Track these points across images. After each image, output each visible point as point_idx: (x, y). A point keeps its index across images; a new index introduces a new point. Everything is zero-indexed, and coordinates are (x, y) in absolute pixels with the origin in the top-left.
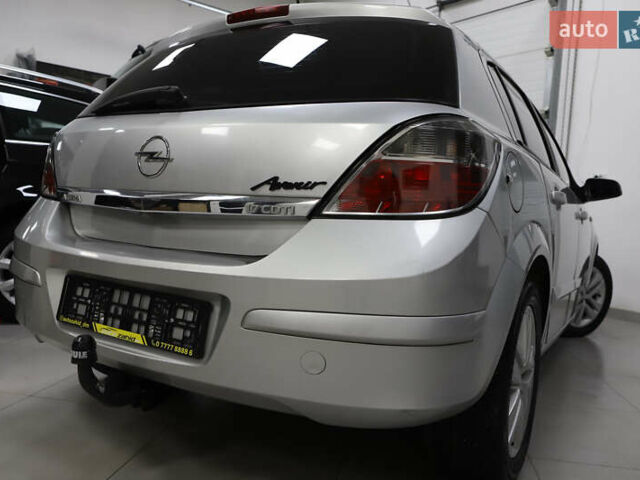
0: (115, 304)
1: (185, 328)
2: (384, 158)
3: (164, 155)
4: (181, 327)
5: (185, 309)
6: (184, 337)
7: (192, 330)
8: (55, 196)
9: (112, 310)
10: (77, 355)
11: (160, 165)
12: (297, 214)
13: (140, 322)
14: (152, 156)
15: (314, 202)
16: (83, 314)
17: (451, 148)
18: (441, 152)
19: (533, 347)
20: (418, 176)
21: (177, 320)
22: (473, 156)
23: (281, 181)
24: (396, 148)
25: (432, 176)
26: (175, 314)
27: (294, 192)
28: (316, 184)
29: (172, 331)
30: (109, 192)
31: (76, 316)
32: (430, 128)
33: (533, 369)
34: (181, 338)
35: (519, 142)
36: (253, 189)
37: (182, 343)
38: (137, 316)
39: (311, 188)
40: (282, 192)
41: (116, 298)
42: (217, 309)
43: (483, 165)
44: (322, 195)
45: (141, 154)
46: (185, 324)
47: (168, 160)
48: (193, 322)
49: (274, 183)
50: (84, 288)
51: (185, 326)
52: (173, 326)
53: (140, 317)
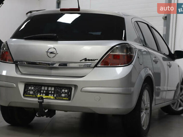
2: (111, 54)
5: (65, 89)
6: (65, 96)
9: (42, 92)
12: (92, 66)
14: (52, 53)
18: (123, 52)
25: (121, 57)
26: (62, 90)
29: (61, 95)
31: (30, 94)
36: (80, 61)
42: (73, 89)
43: (132, 54)
44: (97, 62)
45: (47, 52)
48: (67, 92)
50: (31, 87)
51: (65, 93)
52: (62, 93)
53: (51, 92)
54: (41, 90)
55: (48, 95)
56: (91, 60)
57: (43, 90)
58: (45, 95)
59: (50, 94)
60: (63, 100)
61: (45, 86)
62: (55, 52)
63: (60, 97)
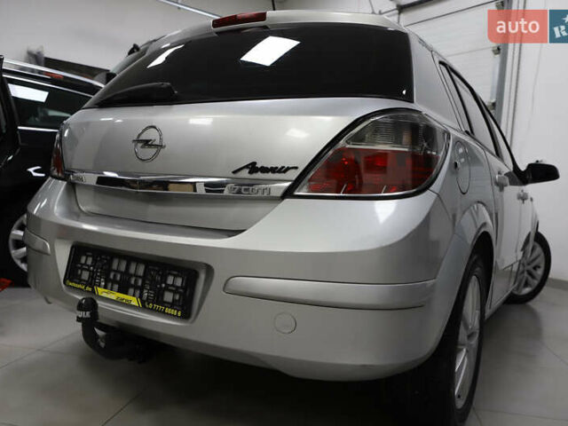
0: (114, 271)
1: (175, 292)
2: (348, 146)
3: (157, 142)
4: (170, 291)
5: (175, 276)
6: (173, 299)
7: (180, 294)
8: (63, 177)
9: (112, 276)
10: (81, 314)
11: (154, 151)
12: (271, 195)
13: (135, 287)
14: (147, 143)
15: (287, 184)
16: (87, 279)
17: (406, 138)
18: (398, 142)
19: (478, 312)
20: (378, 161)
21: (167, 285)
22: (425, 145)
23: (259, 165)
24: (359, 138)
25: (390, 162)
26: (166, 280)
27: (270, 176)
28: (288, 169)
29: (163, 295)
30: (108, 174)
31: (80, 281)
32: (389, 120)
33: (478, 331)
34: (171, 301)
35: (467, 132)
36: (234, 172)
37: (172, 305)
38: (133, 282)
39: (285, 172)
40: (259, 175)
41: (115, 266)
42: (202, 276)
43: (434, 153)
45: (138, 141)
46: (174, 289)
47: (160, 146)
48: (181, 287)
49: (253, 168)
50: (87, 256)
52: (164, 290)
53: (136, 281)
54: (110, 270)
55: (126, 293)
56: (274, 170)
57: (116, 272)
58: (119, 291)
59: (132, 286)
60: (163, 313)
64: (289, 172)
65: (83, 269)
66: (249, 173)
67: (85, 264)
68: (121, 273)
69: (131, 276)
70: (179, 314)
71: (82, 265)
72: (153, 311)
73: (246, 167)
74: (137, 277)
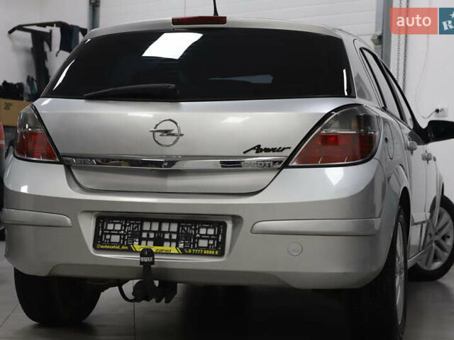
0: (146, 231)
1: (209, 239)
2: (322, 132)
4: (205, 239)
5: (207, 228)
6: (209, 245)
7: (214, 240)
9: (144, 235)
11: (173, 138)
12: (274, 166)
13: (170, 240)
16: (118, 241)
17: (354, 124)
21: (201, 235)
23: (263, 147)
26: (199, 231)
27: (271, 153)
28: (284, 149)
29: (198, 243)
31: (111, 243)
34: (206, 245)
36: (244, 153)
37: (207, 248)
38: (167, 237)
39: (282, 151)
40: (263, 154)
41: (147, 228)
42: (230, 226)
43: (373, 133)
44: (288, 155)
45: (154, 131)
48: (214, 235)
49: (258, 149)
50: (115, 223)
51: (208, 237)
52: (199, 238)
53: (170, 236)
54: (142, 231)
55: (162, 245)
56: (274, 150)
57: (148, 232)
58: (155, 245)
59: (167, 240)
60: (203, 255)
61: (151, 220)
62: (175, 131)
63: (194, 248)
64: (284, 151)
65: (111, 234)
66: (257, 152)
67: (113, 230)
68: (155, 232)
69: (165, 233)
70: (217, 253)
71: (110, 230)
72: (192, 254)
73: (254, 148)
74: (171, 233)
